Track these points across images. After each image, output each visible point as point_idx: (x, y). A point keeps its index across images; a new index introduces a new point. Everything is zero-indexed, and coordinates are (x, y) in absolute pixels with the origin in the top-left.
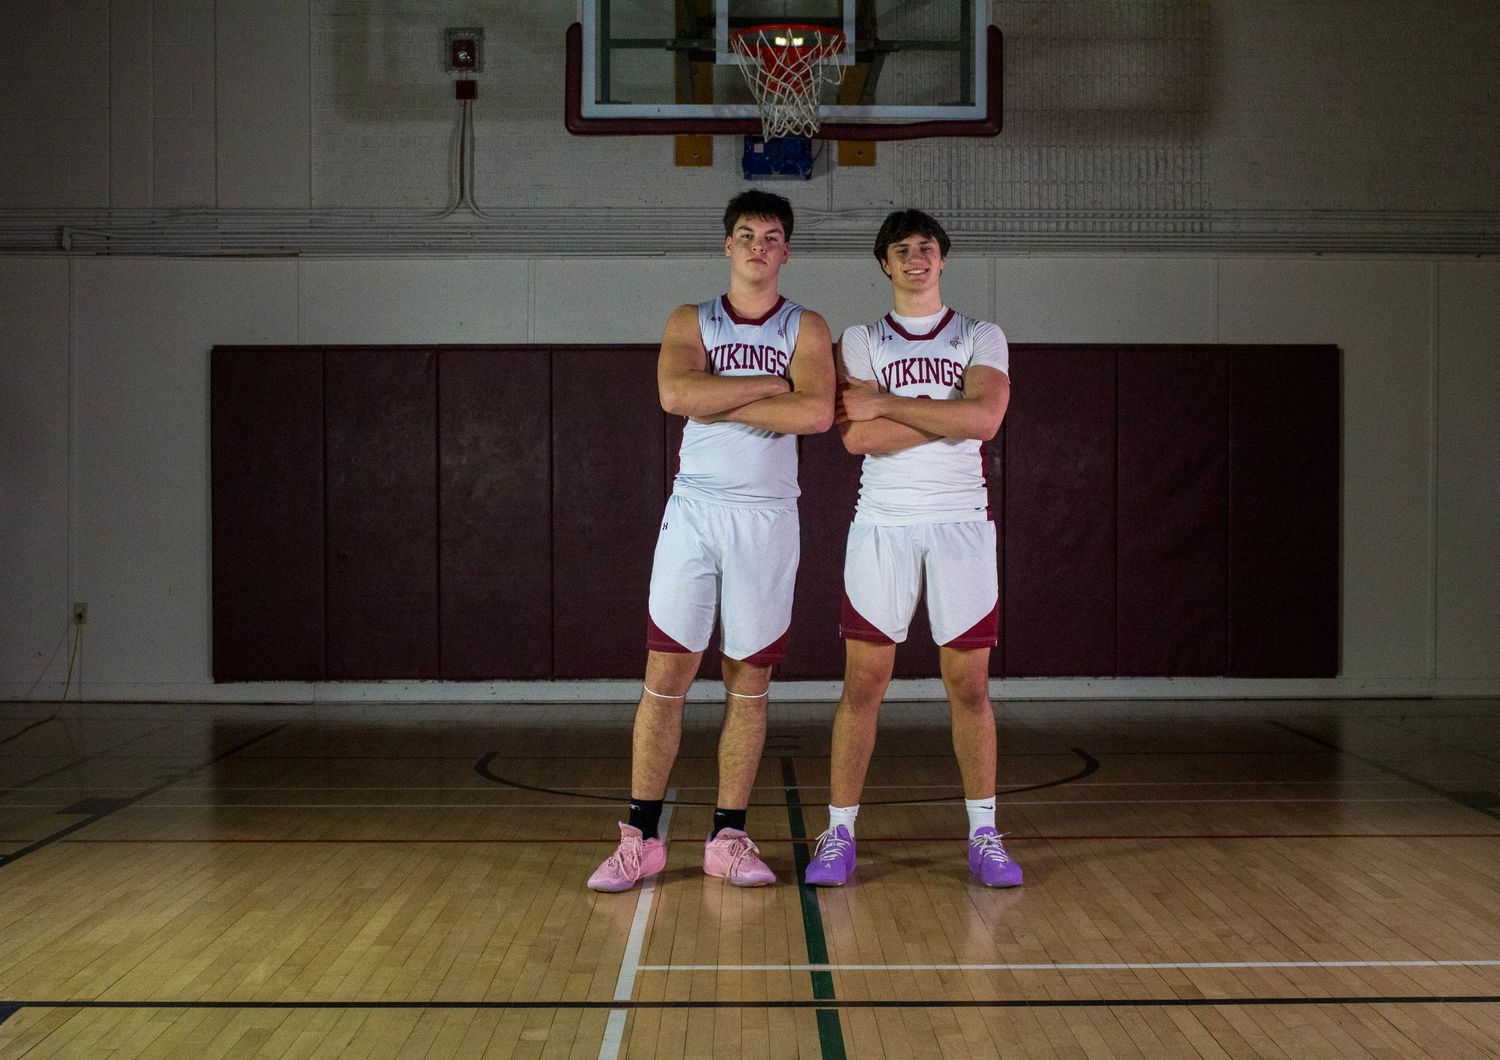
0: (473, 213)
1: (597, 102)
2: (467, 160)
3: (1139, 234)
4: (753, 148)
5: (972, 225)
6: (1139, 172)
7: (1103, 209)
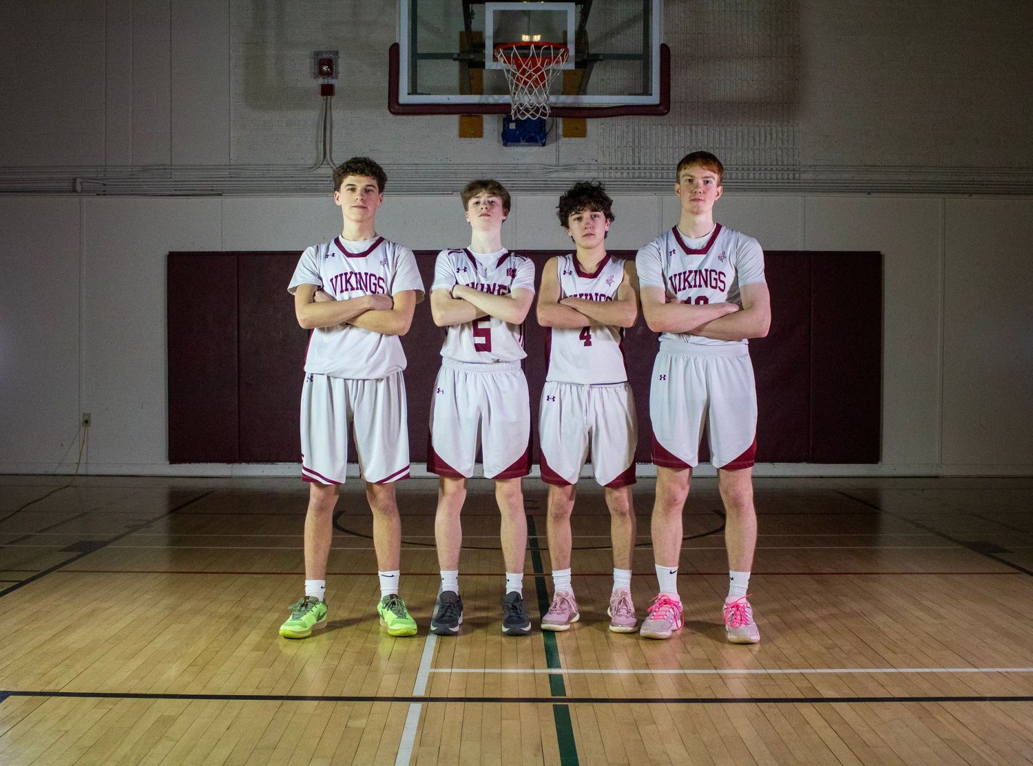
1: (409, 94)
2: (328, 134)
3: (754, 181)
4: (508, 126)
6: (754, 142)
7: (731, 165)
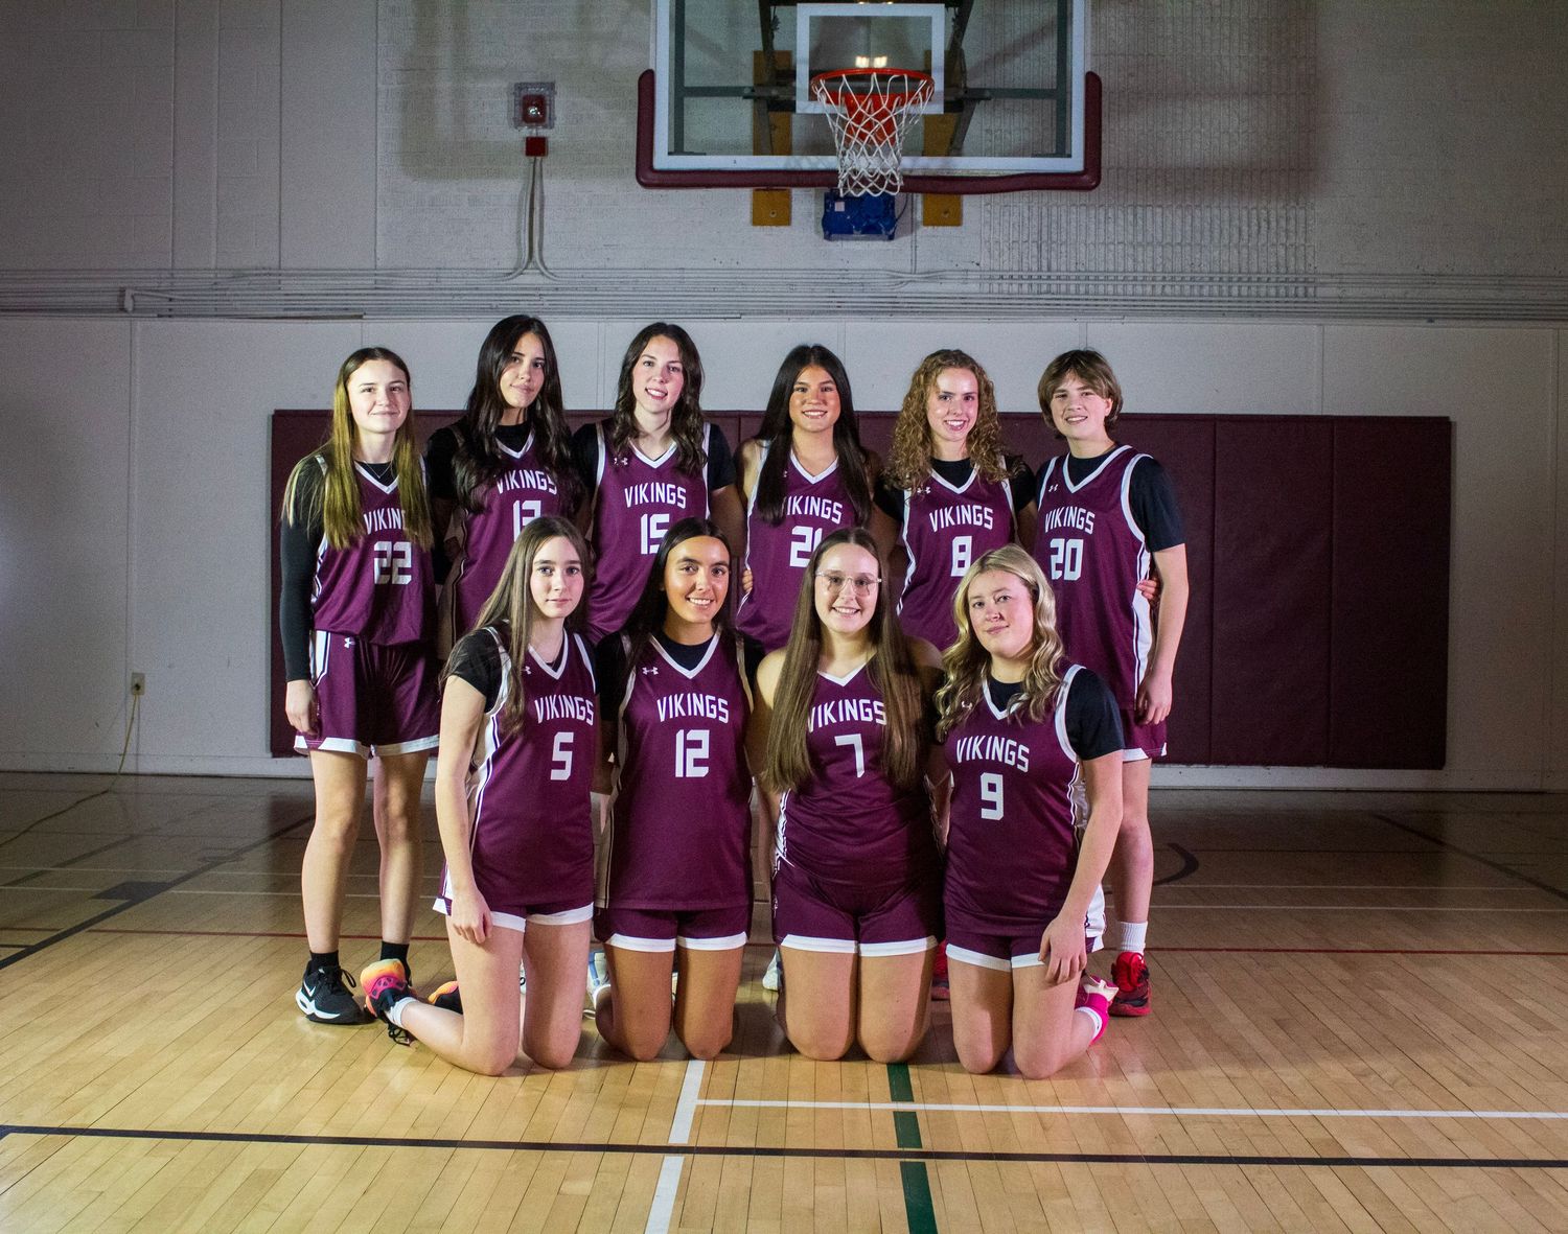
0: (542, 274)
1: (670, 154)
2: (536, 218)
3: (1239, 299)
4: (833, 207)
5: (1063, 288)
6: (1240, 235)
7: (1201, 272)
